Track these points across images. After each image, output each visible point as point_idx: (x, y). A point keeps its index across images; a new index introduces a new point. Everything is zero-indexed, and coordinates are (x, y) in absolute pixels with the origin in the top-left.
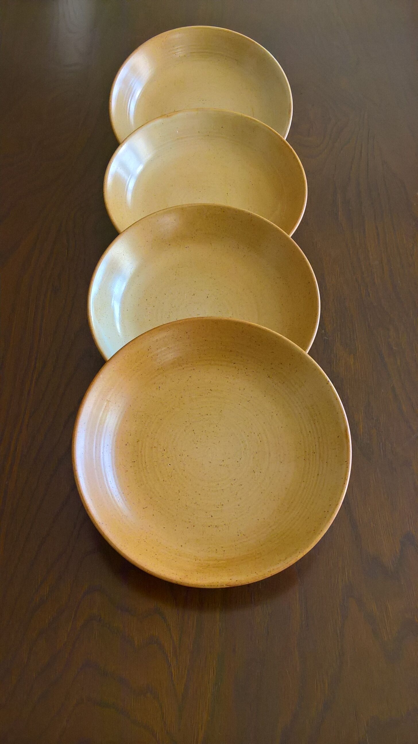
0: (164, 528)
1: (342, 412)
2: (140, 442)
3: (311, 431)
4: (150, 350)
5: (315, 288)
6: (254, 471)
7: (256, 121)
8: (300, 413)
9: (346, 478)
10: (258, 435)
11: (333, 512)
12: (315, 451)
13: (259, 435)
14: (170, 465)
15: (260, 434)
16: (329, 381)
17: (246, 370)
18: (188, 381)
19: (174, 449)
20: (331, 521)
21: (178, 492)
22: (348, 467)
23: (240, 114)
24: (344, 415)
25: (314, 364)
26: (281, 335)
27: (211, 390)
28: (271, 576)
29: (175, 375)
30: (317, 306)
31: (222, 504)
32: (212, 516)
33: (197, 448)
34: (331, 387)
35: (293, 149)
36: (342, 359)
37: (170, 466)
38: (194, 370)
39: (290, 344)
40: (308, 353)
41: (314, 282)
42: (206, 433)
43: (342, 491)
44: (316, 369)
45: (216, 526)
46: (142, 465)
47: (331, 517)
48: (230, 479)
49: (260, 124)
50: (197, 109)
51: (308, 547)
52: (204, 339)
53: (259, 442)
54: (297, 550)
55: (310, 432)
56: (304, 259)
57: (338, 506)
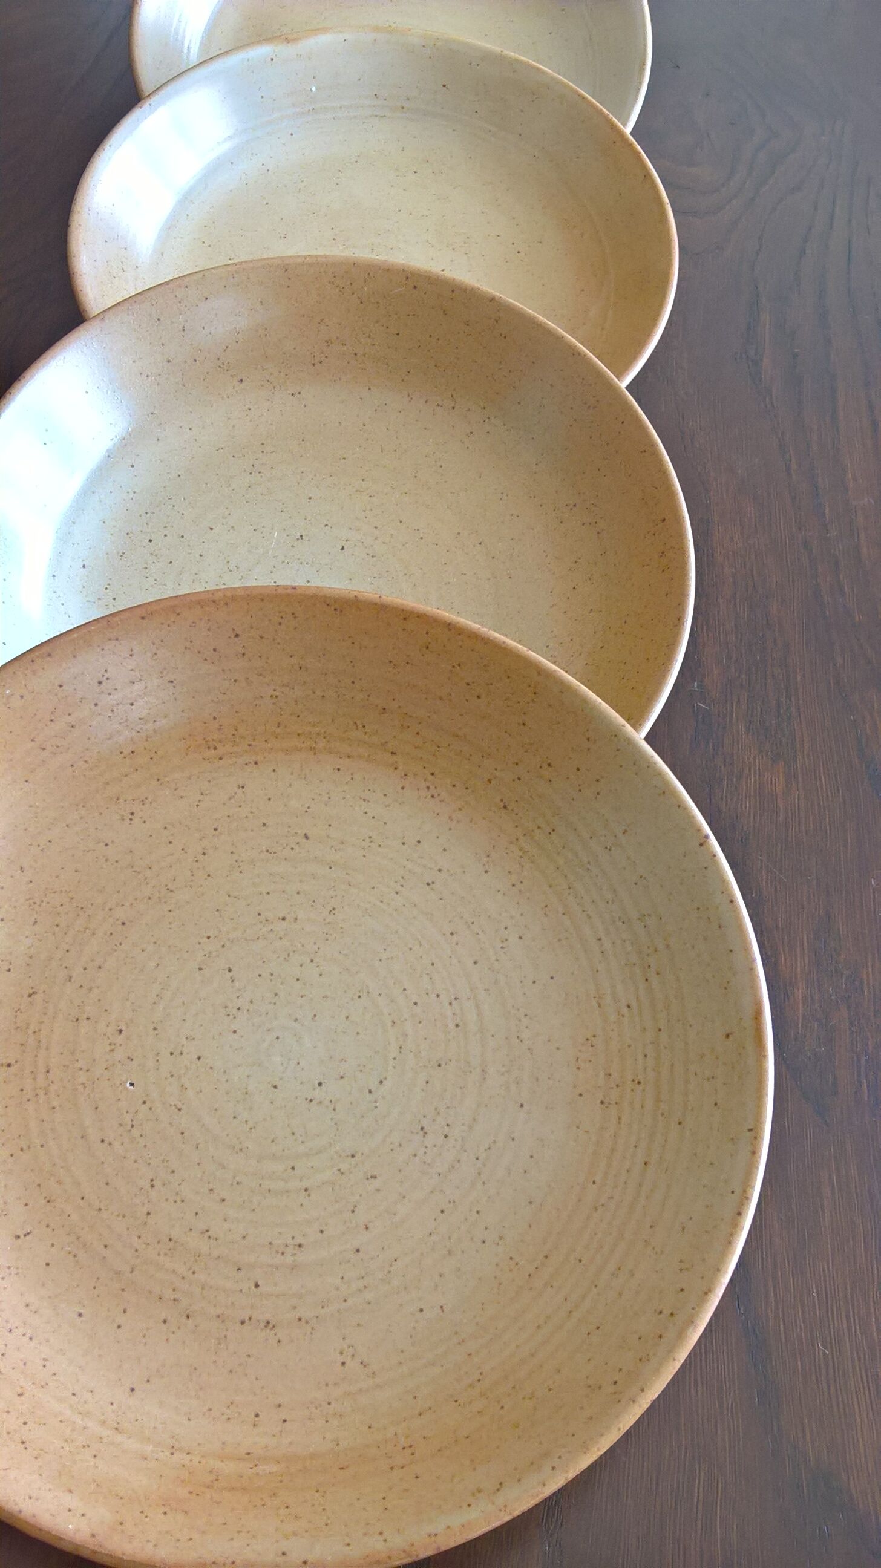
0: (80, 1315)
1: (747, 949)
2: (38, 998)
3: (634, 1004)
4: (104, 683)
5: (682, 536)
6: (425, 1130)
7: (544, 73)
8: (600, 939)
9: (745, 1191)
10: (450, 1004)
11: (691, 1322)
12: (640, 1078)
13: (454, 1002)
14: (132, 1085)
15: (456, 999)
16: (707, 837)
17: (430, 777)
18: (233, 801)
19: (155, 1029)
20: (682, 1355)
21: (147, 1186)
22: (754, 1153)
23: (497, 49)
24: (754, 960)
25: (660, 774)
26: (554, 667)
27: (306, 837)
28: (435, 1552)
29: (190, 778)
30: (684, 595)
31: (298, 1241)
32: (257, 1286)
33: (235, 1032)
34: (715, 856)
35: (643, 153)
36: (750, 775)
37: (132, 1088)
38: (256, 763)
39: (585, 701)
40: (647, 739)
41: (679, 519)
42: (271, 980)
43: (729, 1243)
44: (667, 791)
45: (268, 1323)
46: (35, 1079)
47: (681, 1335)
48: (336, 1152)
49: (554, 79)
50: (377, 29)
51: (585, 1448)
52: (294, 660)
53: (452, 1026)
54: (546, 1455)
55: (629, 1007)
56: (653, 445)
57: (712, 1295)
